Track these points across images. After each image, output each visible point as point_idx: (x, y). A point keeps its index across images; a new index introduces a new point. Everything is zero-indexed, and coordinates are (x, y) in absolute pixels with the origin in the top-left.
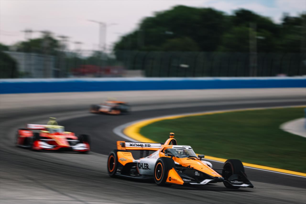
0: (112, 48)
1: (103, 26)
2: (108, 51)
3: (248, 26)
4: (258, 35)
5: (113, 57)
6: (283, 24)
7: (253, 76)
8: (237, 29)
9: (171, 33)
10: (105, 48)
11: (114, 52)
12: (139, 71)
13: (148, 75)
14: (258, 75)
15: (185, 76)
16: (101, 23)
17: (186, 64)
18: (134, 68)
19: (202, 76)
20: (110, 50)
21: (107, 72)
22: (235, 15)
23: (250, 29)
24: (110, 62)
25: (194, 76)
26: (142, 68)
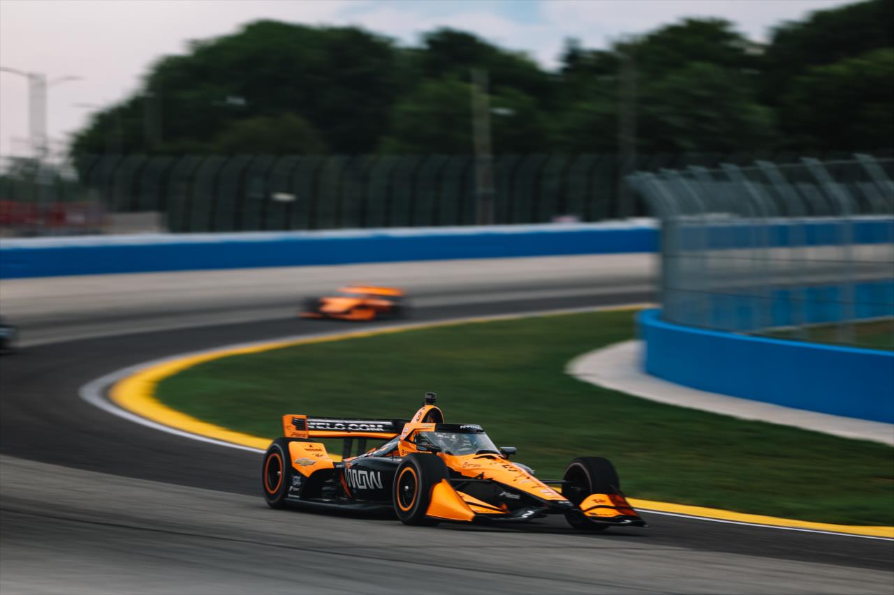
0: (65, 148)
1: (38, 84)
2: (57, 158)
3: (467, 79)
4: (494, 105)
5: (70, 174)
6: (565, 70)
7: (484, 222)
8: (432, 87)
9: (240, 101)
10: (45, 150)
11: (71, 160)
12: (152, 216)
13: (175, 226)
14: (499, 221)
15: (287, 227)
16: (31, 76)
17: (288, 191)
18: (135, 207)
19: (338, 225)
20: (60, 154)
21: (56, 221)
22: (425, 46)
23: (474, 88)
24: (60, 188)
25: (312, 226)
26: (160, 206)
